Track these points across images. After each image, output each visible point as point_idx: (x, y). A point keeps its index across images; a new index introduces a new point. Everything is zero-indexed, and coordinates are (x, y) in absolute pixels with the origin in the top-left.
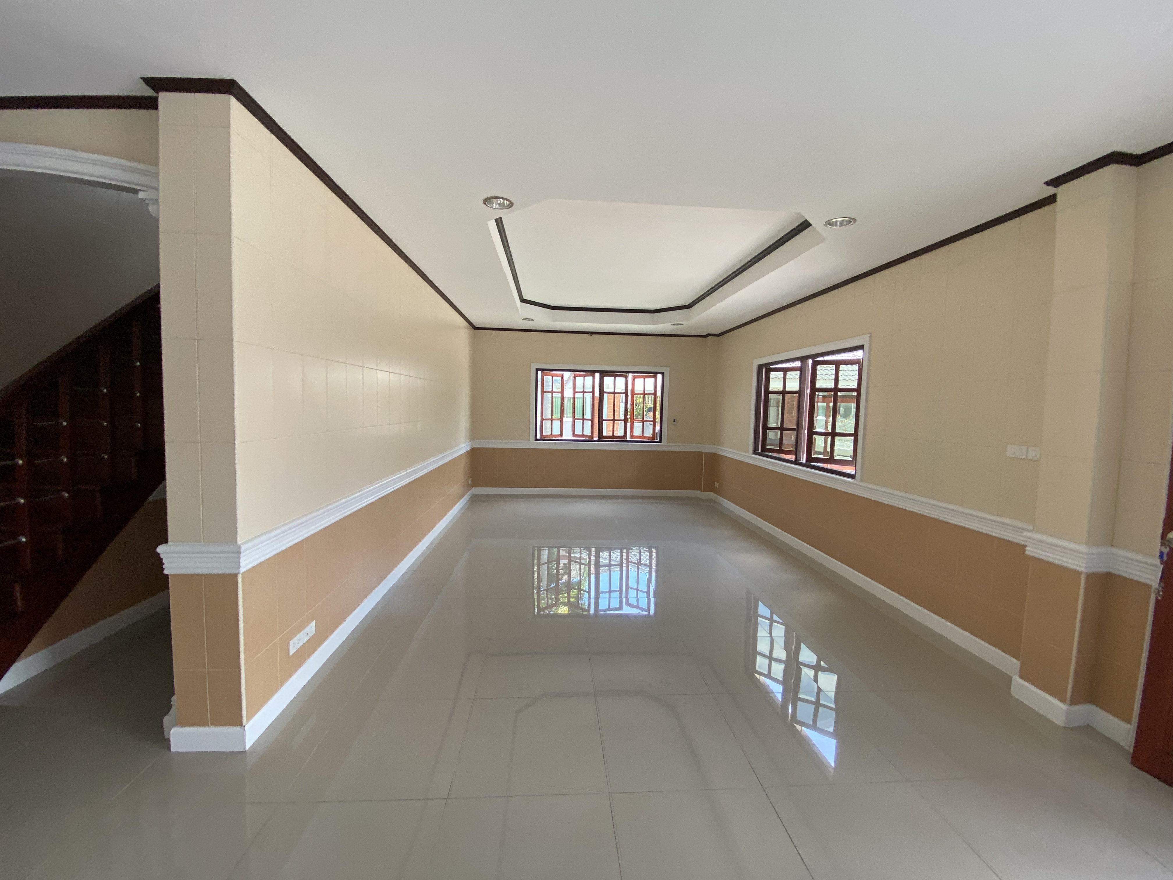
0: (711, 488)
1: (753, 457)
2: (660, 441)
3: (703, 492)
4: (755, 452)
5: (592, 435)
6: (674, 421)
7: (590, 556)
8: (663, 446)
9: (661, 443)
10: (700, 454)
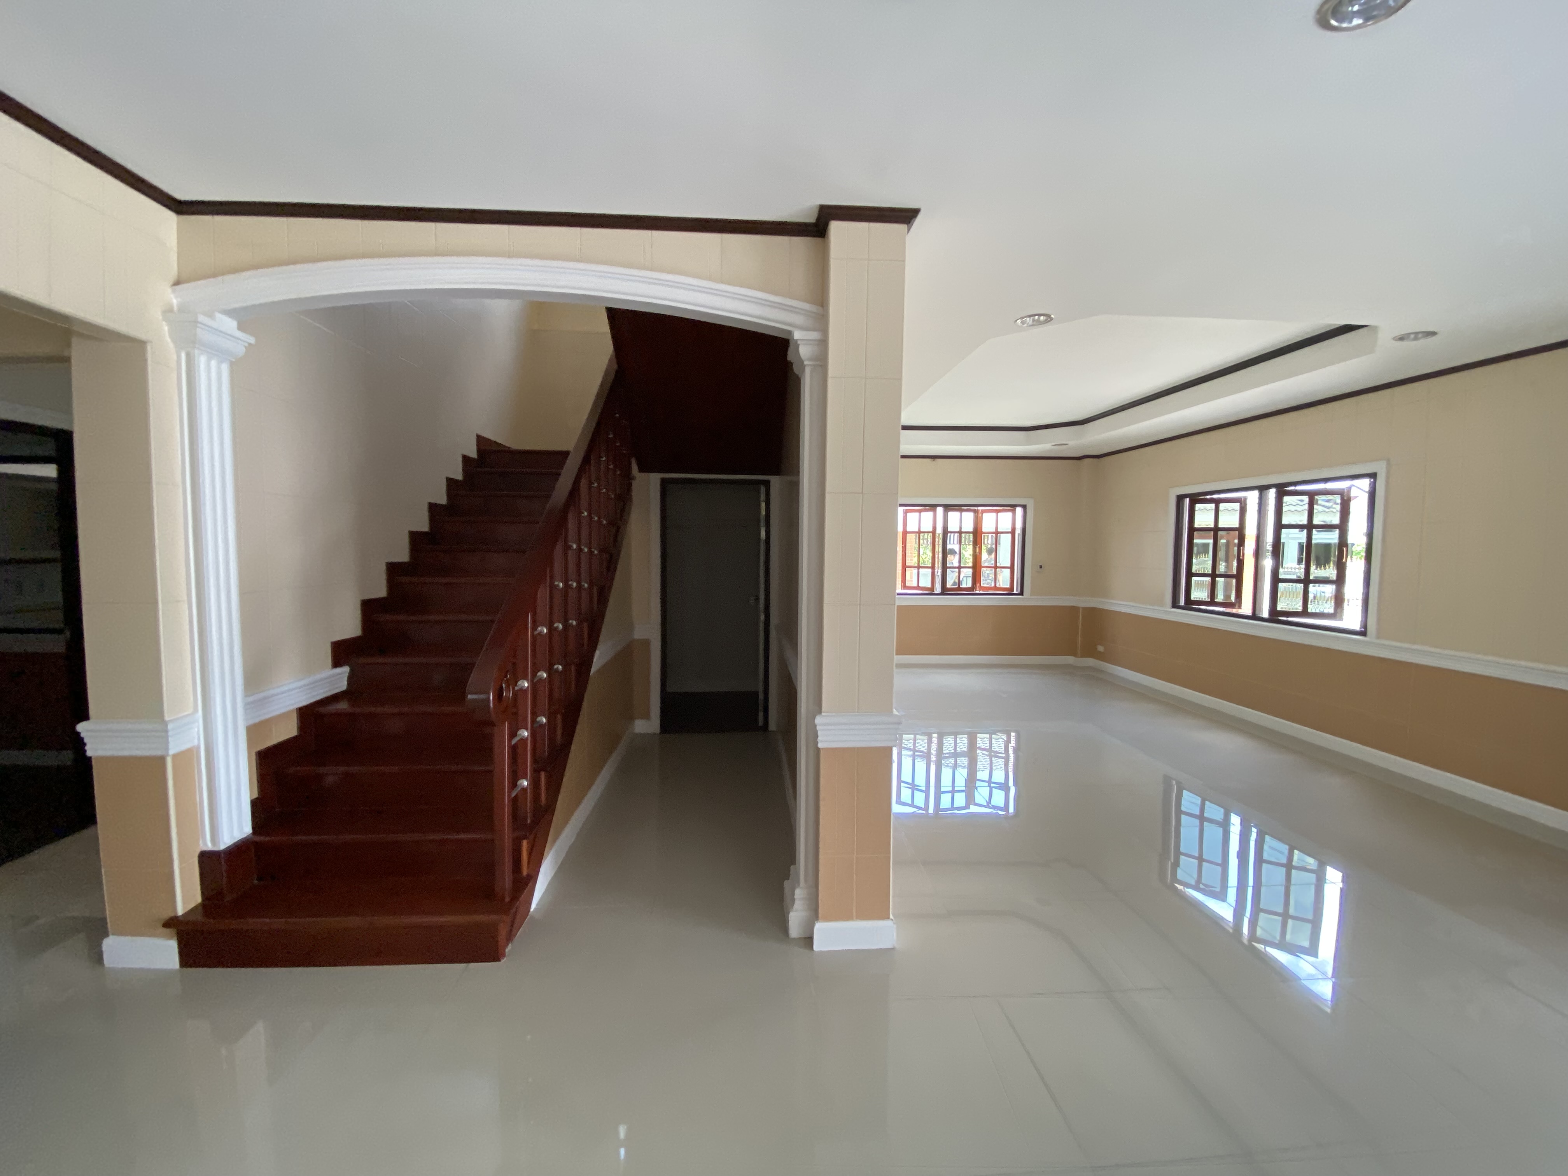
0: (1090, 651)
1: (1171, 612)
2: (1021, 593)
3: (1082, 657)
4: (1175, 604)
5: (933, 587)
6: (1041, 567)
7: (930, 742)
8: (1028, 599)
9: (1022, 595)
10: (1074, 610)
